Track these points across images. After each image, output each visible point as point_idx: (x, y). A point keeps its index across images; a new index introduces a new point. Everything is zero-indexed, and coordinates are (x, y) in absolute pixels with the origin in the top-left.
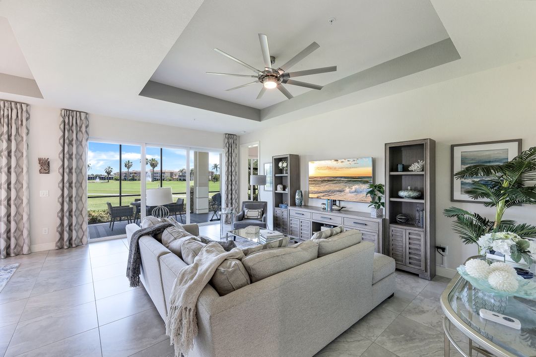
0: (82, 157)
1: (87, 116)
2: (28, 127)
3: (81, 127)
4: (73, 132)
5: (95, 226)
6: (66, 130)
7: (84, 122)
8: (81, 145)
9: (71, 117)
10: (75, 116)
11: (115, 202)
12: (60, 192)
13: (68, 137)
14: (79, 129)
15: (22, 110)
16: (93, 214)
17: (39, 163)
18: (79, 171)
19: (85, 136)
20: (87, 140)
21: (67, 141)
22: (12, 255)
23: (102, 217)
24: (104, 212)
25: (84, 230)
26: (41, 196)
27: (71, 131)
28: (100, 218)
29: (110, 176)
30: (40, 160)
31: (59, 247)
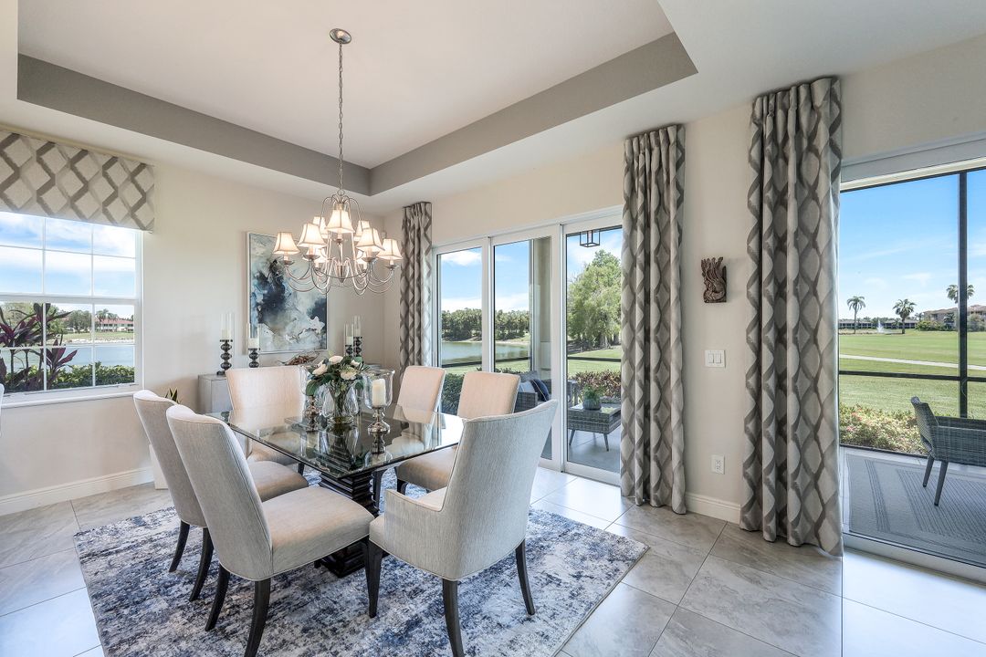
0: (818, 239)
1: (836, 86)
2: (681, 184)
3: (813, 136)
4: (786, 160)
5: (870, 463)
6: (766, 160)
7: (825, 111)
8: (815, 198)
9: (780, 113)
10: (793, 103)
11: (944, 403)
12: (750, 358)
13: (772, 181)
14: (805, 143)
15: (669, 144)
16: (864, 419)
17: (704, 275)
18: (807, 289)
19: (828, 159)
20: (834, 176)
21: (768, 194)
22: (653, 503)
23: (892, 434)
24: (900, 417)
25: (825, 501)
26: (707, 365)
27: (781, 161)
28: (886, 436)
29: (906, 321)
30: (704, 264)
31: (748, 524)
